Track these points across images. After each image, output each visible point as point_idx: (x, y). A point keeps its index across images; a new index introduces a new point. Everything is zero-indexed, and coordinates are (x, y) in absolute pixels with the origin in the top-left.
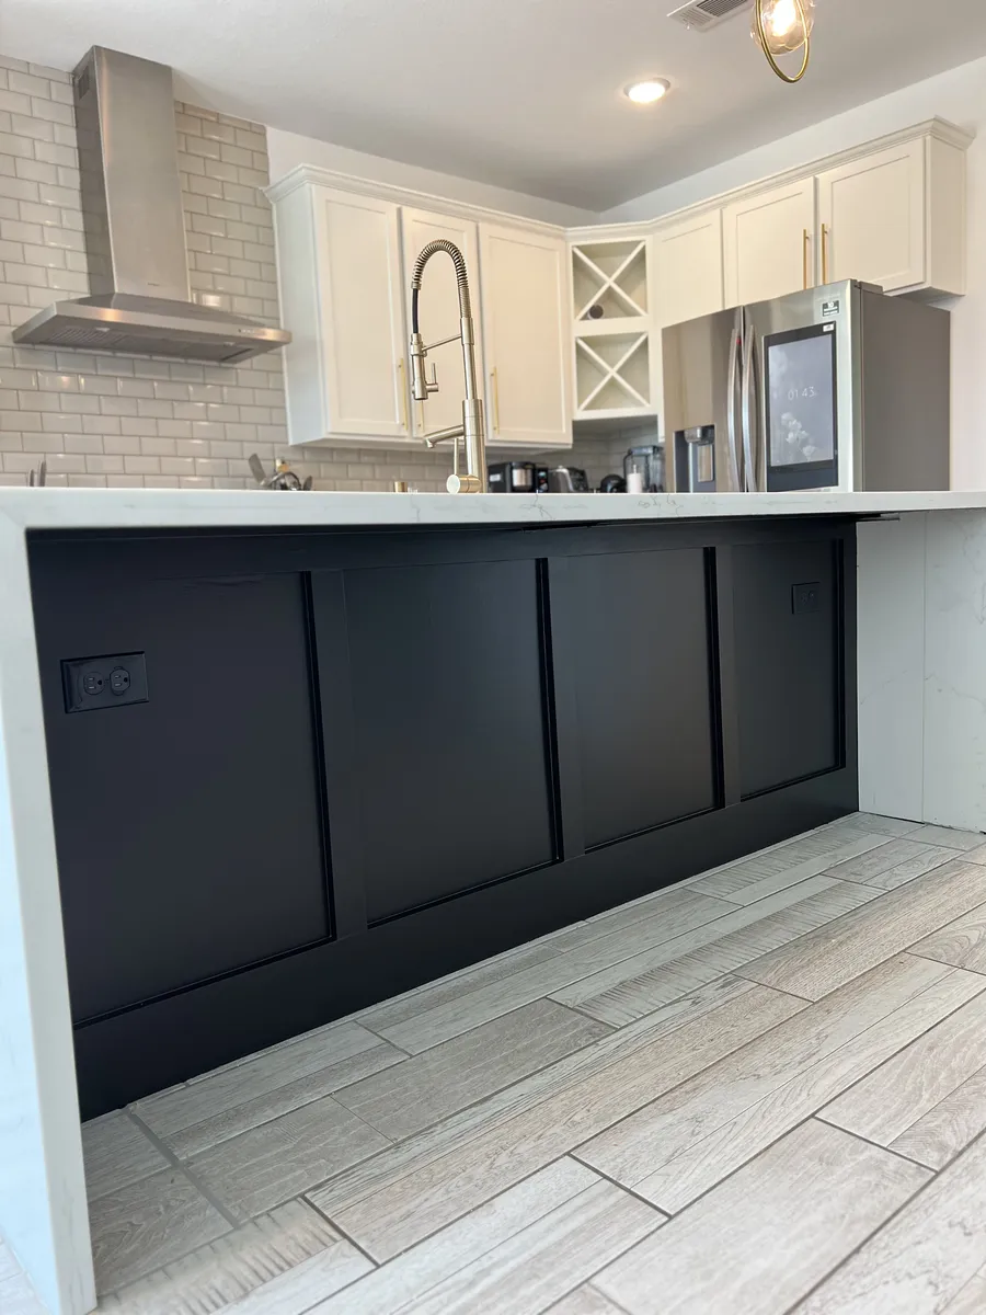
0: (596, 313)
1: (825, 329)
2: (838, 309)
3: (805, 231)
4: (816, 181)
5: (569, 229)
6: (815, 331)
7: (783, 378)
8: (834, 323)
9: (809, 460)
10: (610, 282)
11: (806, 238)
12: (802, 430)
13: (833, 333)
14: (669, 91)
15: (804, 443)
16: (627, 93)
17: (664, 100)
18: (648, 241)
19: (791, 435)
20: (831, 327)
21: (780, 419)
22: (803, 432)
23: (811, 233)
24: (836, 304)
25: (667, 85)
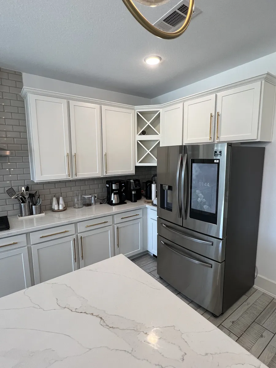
0: (144, 133)
1: (215, 161)
2: (221, 155)
3: (211, 114)
4: (216, 96)
5: (135, 106)
6: (211, 161)
7: (197, 176)
8: (219, 160)
9: (206, 211)
10: (148, 123)
11: (211, 116)
12: (203, 198)
13: (218, 164)
14: (162, 61)
15: (204, 204)
16: (145, 61)
17: (161, 64)
18: (161, 111)
19: (199, 199)
20: (218, 161)
21: (195, 192)
22: (204, 199)
23: (213, 114)
24: (220, 152)
25: (160, 59)
